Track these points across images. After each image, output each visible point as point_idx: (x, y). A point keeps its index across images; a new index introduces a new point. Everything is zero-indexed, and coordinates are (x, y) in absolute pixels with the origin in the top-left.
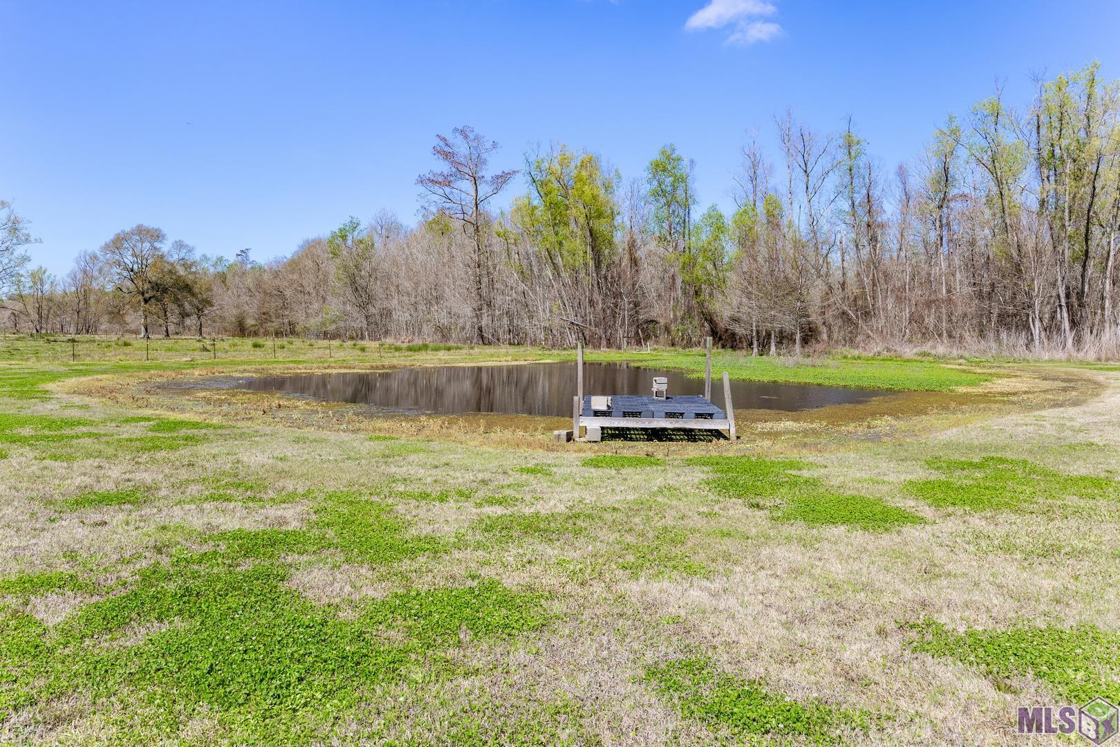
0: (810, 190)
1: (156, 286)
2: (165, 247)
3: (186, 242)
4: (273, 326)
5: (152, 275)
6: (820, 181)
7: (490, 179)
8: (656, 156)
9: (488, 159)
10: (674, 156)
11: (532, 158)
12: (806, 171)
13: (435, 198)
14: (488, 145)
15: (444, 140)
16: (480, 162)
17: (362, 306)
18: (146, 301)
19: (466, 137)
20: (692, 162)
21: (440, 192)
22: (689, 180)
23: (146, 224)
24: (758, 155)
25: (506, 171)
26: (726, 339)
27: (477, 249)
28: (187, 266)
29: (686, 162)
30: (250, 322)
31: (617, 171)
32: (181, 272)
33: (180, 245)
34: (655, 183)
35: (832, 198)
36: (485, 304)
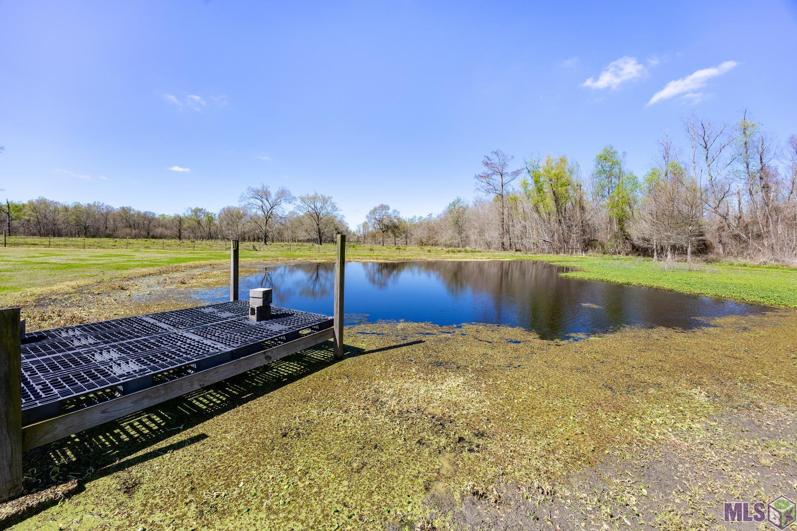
0: (709, 159)
1: (387, 227)
2: (390, 211)
3: (397, 210)
4: (431, 242)
5: (386, 222)
6: (718, 153)
7: (510, 173)
8: (600, 151)
9: (509, 164)
10: (612, 151)
11: (528, 160)
12: (706, 148)
13: (484, 184)
14: (509, 158)
15: (488, 157)
16: (504, 165)
17: (460, 233)
18: (383, 232)
19: (498, 155)
20: (624, 153)
21: (485, 181)
22: (622, 164)
23: (383, 204)
24: (669, 143)
25: (519, 169)
26: (642, 251)
27: (502, 206)
28: (398, 219)
29: (620, 153)
30: (424, 240)
31: (577, 163)
32: (396, 221)
33: (395, 211)
34: (600, 167)
35: (729, 162)
36: (506, 231)
